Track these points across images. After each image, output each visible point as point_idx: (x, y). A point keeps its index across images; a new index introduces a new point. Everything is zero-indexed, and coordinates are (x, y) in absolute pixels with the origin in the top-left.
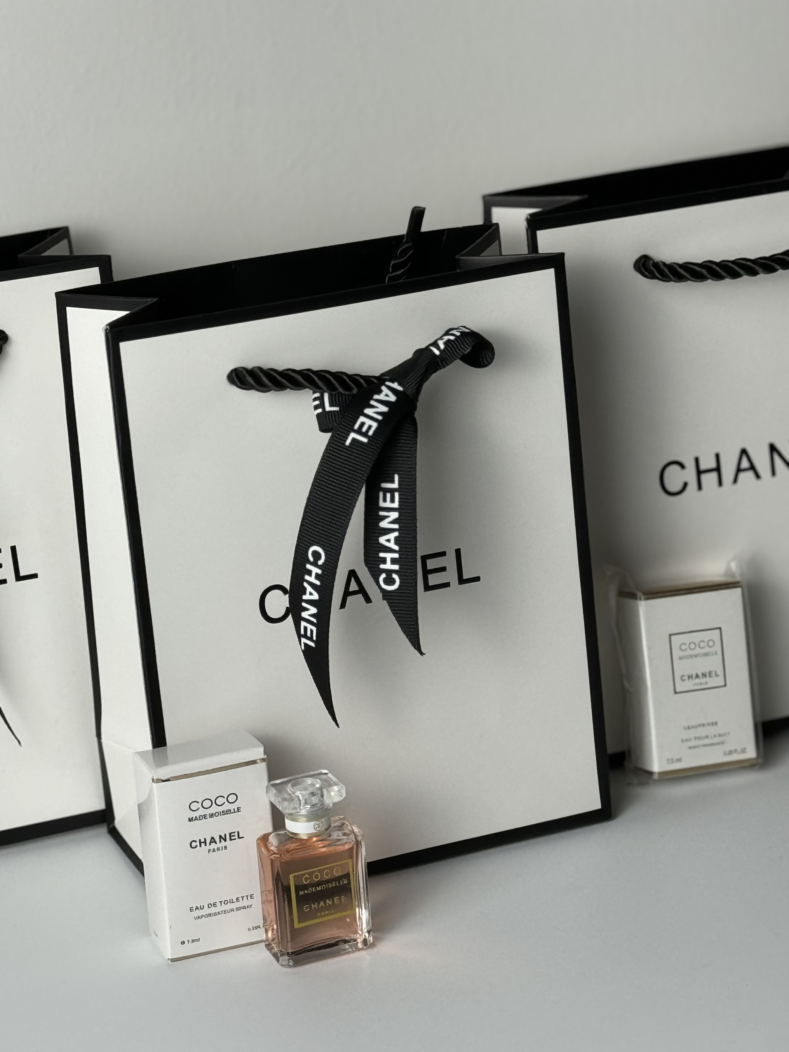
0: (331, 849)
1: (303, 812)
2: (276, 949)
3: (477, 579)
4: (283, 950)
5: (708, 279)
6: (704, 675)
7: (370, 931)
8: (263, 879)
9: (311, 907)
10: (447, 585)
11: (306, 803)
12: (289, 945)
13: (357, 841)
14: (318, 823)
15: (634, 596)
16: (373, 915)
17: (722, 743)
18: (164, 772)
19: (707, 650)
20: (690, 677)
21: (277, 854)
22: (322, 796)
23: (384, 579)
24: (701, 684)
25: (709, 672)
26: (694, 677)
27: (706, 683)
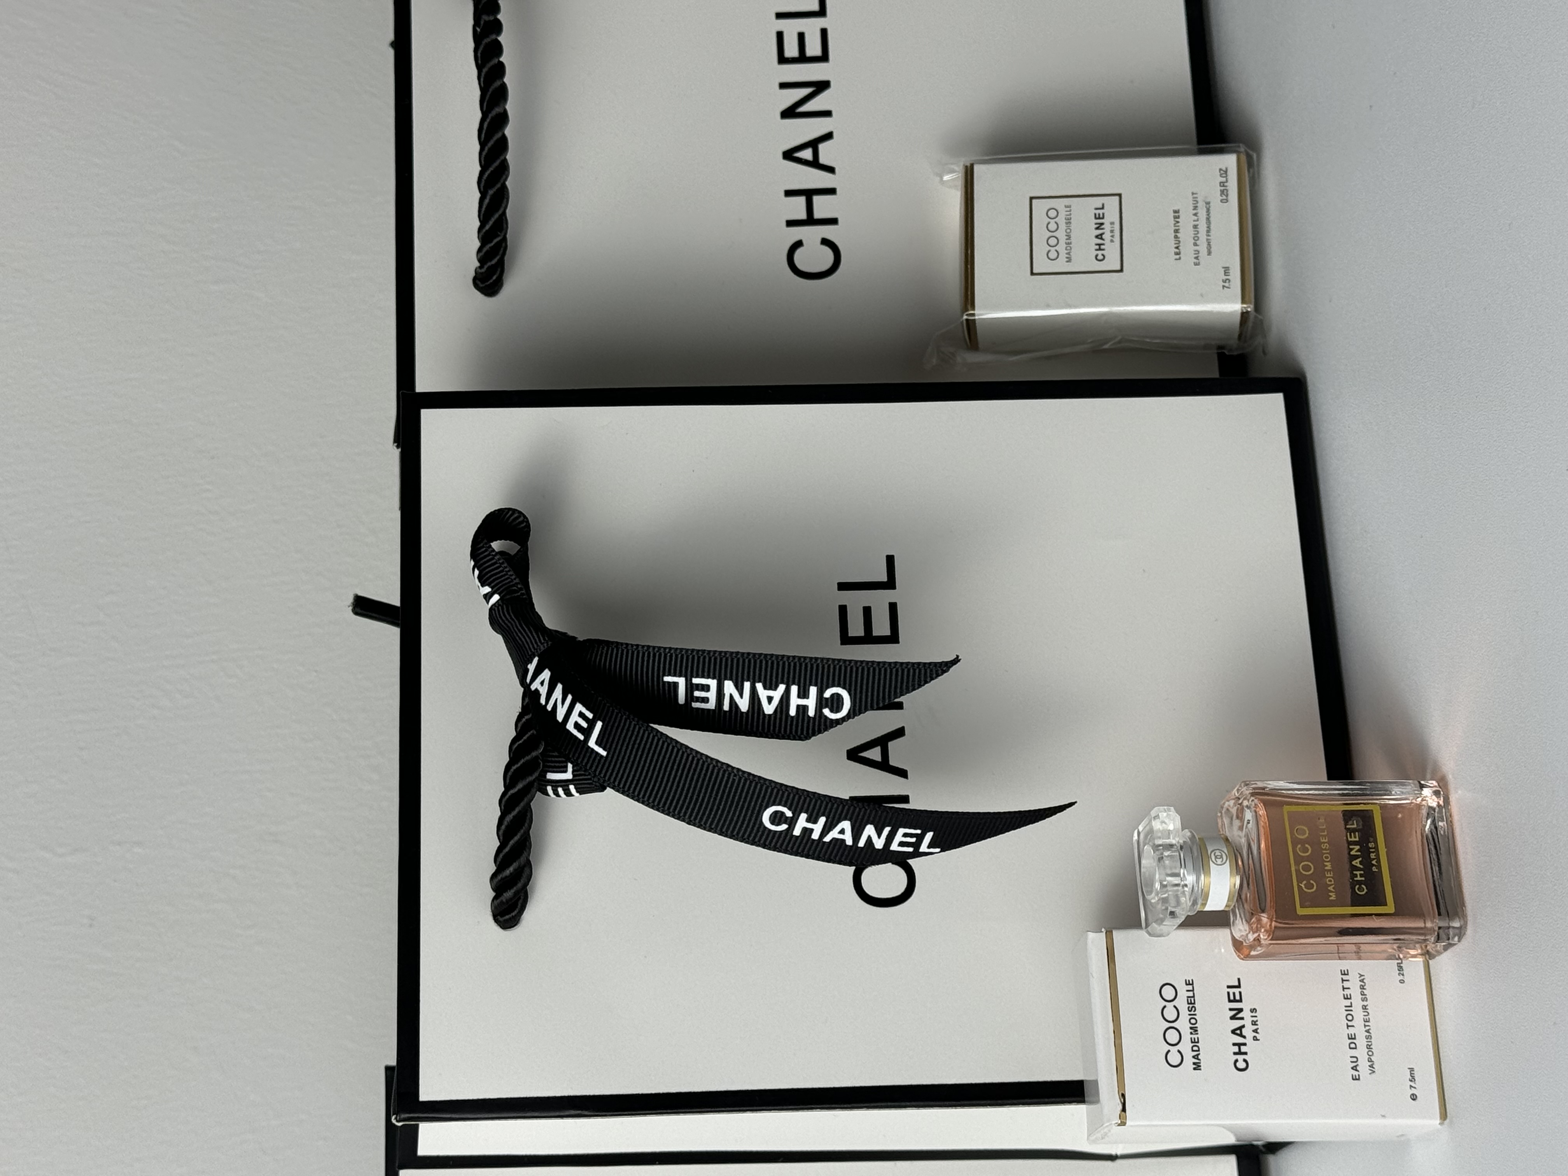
1: (1195, 879)
2: (1438, 943)
3: (890, 560)
4: (1437, 932)
5: (504, 184)
6: (1099, 226)
7: (1421, 783)
10: (893, 607)
11: (1178, 873)
12: (1427, 923)
13: (1253, 794)
14: (1213, 856)
15: (967, 325)
17: (1208, 204)
18: (1113, 1099)
19: (1061, 220)
20: (1100, 247)
21: (1264, 927)
22: (1167, 846)
23: (832, 711)
24: (1112, 231)
25: (1096, 218)
26: (1100, 241)
27: (1112, 223)
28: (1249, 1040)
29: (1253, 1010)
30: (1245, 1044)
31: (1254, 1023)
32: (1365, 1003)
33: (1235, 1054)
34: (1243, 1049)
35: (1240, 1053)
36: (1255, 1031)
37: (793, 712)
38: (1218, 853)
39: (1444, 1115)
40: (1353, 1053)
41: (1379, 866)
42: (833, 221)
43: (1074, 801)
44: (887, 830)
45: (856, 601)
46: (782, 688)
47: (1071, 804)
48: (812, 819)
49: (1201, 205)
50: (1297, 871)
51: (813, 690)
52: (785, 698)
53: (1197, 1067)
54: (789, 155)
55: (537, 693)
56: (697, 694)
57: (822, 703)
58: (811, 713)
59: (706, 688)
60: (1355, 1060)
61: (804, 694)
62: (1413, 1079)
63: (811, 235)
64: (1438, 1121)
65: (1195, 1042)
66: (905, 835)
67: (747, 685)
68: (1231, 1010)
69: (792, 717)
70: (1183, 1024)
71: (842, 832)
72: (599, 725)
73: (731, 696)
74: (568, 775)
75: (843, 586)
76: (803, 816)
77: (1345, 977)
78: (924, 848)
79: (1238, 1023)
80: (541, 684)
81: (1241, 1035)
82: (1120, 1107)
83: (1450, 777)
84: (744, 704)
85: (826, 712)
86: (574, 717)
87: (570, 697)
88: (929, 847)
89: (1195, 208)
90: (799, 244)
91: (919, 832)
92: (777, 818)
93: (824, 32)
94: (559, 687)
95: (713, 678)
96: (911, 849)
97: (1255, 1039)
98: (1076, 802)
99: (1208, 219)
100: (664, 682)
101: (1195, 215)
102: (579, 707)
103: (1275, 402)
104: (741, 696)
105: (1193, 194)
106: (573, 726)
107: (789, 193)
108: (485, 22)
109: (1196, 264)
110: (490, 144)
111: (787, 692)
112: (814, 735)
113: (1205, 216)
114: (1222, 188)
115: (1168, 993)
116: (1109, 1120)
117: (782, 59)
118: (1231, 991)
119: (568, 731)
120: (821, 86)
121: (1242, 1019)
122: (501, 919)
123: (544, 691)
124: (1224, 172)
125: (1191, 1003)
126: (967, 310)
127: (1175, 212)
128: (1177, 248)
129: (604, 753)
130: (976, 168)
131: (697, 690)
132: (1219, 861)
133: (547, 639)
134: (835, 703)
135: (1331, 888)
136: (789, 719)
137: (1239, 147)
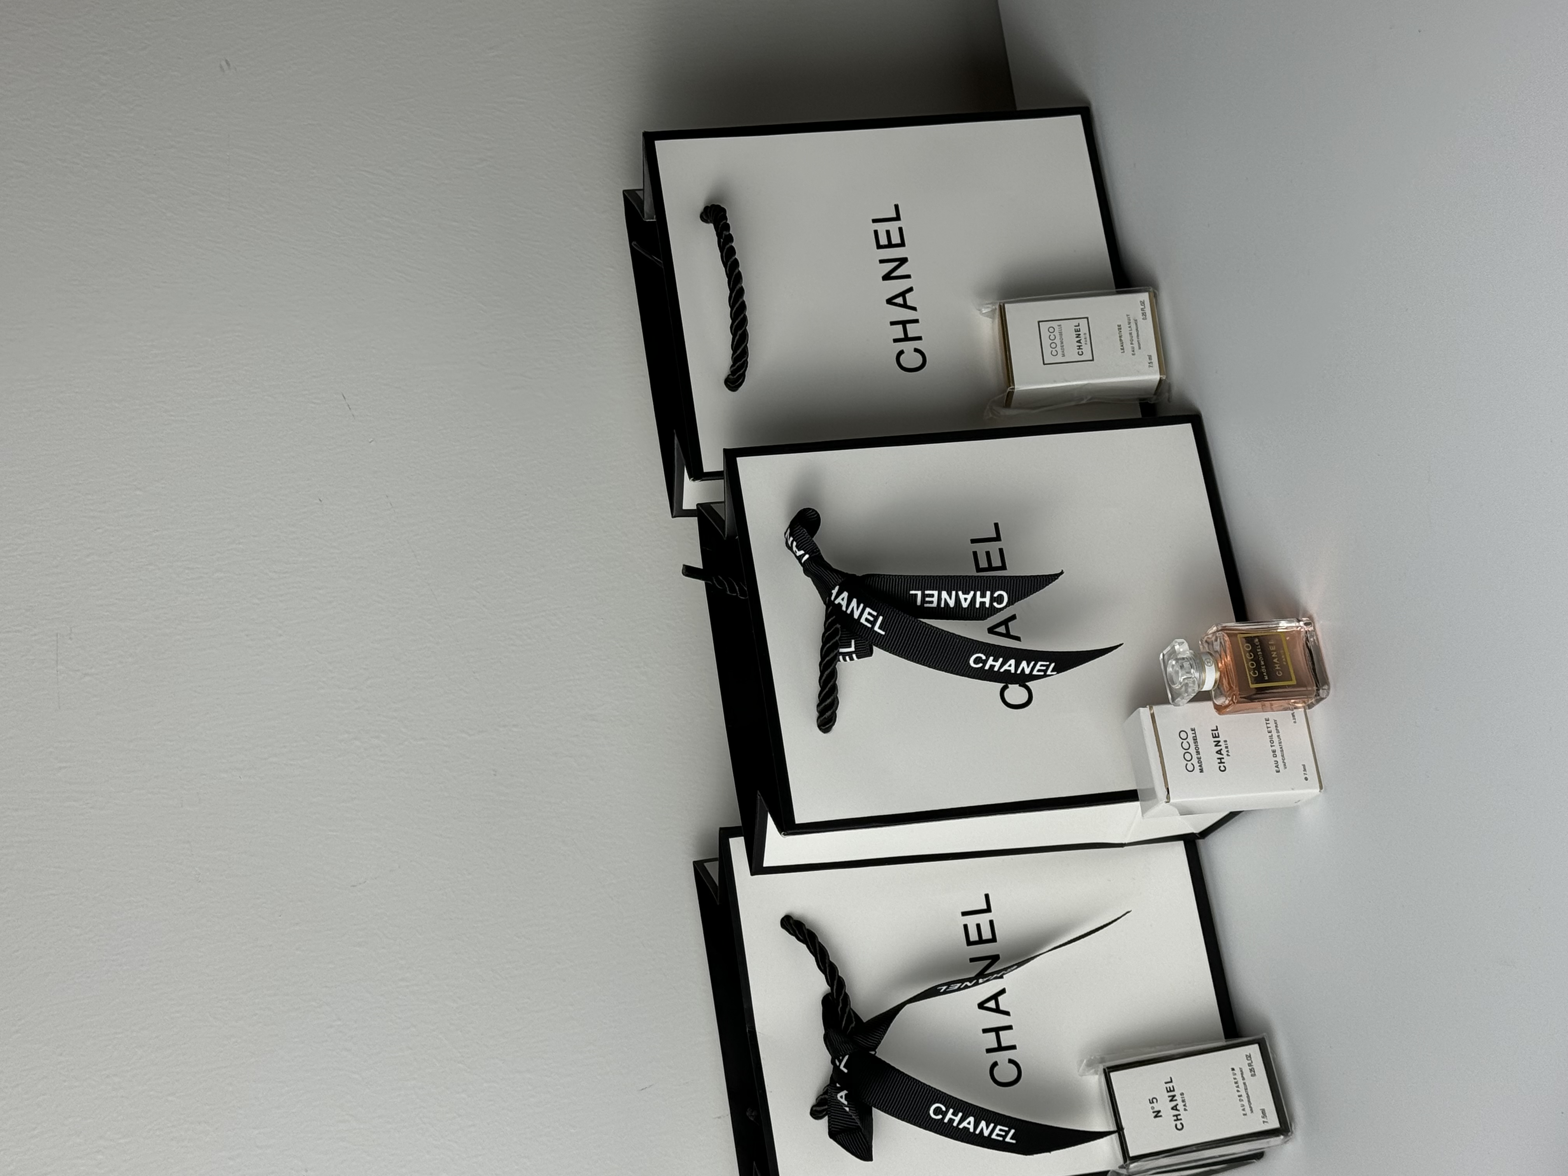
0: (1228, 652)
1: (1197, 675)
2: (1313, 700)
3: (996, 525)
4: (1315, 694)
5: (746, 329)
6: (1078, 336)
7: (1298, 619)
8: (1254, 710)
9: (1278, 670)
10: (1001, 551)
11: (1189, 673)
12: (1310, 689)
13: (1221, 630)
14: (1206, 663)
15: (1011, 394)
16: (1283, 617)
17: (1136, 321)
18: (1161, 792)
19: (1057, 333)
20: (1079, 347)
21: (1233, 697)
22: (1183, 659)
23: (998, 604)
24: (1085, 338)
25: (1076, 332)
26: (1079, 344)
27: (1085, 334)
28: (1225, 756)
29: (1225, 741)
30: (1223, 758)
31: (1227, 747)
32: (1279, 734)
33: (1219, 763)
34: (1223, 761)
35: (1221, 763)
36: (1228, 751)
37: (978, 606)
38: (1208, 660)
39: (1321, 788)
40: (1275, 759)
41: (1286, 662)
42: (919, 338)
43: (1121, 643)
44: (1033, 663)
45: (981, 548)
46: (972, 593)
47: (1121, 645)
48: (995, 660)
49: (1132, 321)
50: (1248, 666)
51: (988, 593)
52: (974, 598)
53: (1201, 771)
54: (890, 301)
55: (840, 605)
56: (927, 599)
57: (992, 599)
58: (987, 605)
59: (932, 596)
60: (1276, 762)
61: (983, 596)
62: (1305, 770)
63: (908, 346)
64: (1319, 790)
65: (1199, 759)
66: (1041, 666)
67: (954, 593)
68: (1215, 742)
69: (977, 608)
70: (1192, 750)
71: (1010, 666)
72: (881, 618)
73: (945, 599)
74: (852, 649)
75: (974, 541)
76: (991, 658)
77: (1267, 722)
78: (1049, 673)
79: (1218, 748)
80: (842, 599)
81: (1221, 754)
82: (1167, 793)
83: (1315, 616)
84: (952, 603)
85: (995, 604)
86: (865, 615)
87: (862, 605)
88: (1052, 671)
89: (1129, 323)
90: (901, 352)
91: (1048, 663)
92: (977, 661)
93: (900, 229)
94: (855, 601)
95: (936, 590)
96: (1042, 673)
97: (1228, 755)
98: (1122, 644)
99: (1137, 330)
100: (909, 594)
101: (1130, 327)
102: (868, 610)
103: (1188, 427)
104: (951, 598)
105: (1127, 315)
106: (864, 620)
107: (892, 323)
108: (725, 235)
109: (1133, 355)
110: (737, 306)
111: (975, 595)
112: (988, 617)
113: (1135, 328)
114: (1143, 312)
115: (1183, 735)
116: (1162, 801)
117: (879, 246)
118: (1214, 732)
119: (862, 623)
120: (903, 261)
121: (1220, 746)
122: (824, 728)
123: (844, 604)
124: (1143, 303)
125: (1195, 739)
126: (1010, 386)
127: (1119, 326)
128: (1122, 346)
129: (883, 633)
130: (1006, 306)
131: (927, 597)
132: (1209, 664)
133: (840, 577)
134: (1000, 599)
135: (1265, 674)
136: (975, 609)
137: (1150, 288)
